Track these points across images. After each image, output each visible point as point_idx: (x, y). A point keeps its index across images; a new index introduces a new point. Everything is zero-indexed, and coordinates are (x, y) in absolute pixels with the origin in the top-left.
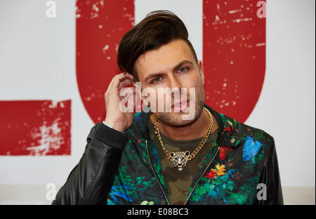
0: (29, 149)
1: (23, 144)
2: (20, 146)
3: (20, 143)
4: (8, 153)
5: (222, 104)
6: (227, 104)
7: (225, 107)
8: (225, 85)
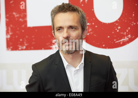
0: (51, 47)
1: (49, 45)
2: (48, 46)
3: (47, 44)
4: (43, 49)
5: (133, 24)
6: (135, 24)
7: (133, 25)
8: (133, 15)
